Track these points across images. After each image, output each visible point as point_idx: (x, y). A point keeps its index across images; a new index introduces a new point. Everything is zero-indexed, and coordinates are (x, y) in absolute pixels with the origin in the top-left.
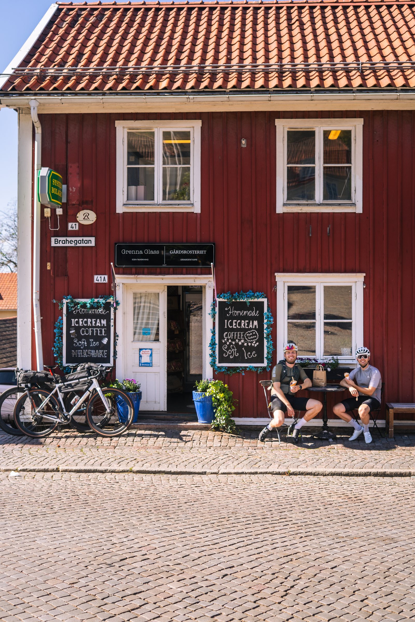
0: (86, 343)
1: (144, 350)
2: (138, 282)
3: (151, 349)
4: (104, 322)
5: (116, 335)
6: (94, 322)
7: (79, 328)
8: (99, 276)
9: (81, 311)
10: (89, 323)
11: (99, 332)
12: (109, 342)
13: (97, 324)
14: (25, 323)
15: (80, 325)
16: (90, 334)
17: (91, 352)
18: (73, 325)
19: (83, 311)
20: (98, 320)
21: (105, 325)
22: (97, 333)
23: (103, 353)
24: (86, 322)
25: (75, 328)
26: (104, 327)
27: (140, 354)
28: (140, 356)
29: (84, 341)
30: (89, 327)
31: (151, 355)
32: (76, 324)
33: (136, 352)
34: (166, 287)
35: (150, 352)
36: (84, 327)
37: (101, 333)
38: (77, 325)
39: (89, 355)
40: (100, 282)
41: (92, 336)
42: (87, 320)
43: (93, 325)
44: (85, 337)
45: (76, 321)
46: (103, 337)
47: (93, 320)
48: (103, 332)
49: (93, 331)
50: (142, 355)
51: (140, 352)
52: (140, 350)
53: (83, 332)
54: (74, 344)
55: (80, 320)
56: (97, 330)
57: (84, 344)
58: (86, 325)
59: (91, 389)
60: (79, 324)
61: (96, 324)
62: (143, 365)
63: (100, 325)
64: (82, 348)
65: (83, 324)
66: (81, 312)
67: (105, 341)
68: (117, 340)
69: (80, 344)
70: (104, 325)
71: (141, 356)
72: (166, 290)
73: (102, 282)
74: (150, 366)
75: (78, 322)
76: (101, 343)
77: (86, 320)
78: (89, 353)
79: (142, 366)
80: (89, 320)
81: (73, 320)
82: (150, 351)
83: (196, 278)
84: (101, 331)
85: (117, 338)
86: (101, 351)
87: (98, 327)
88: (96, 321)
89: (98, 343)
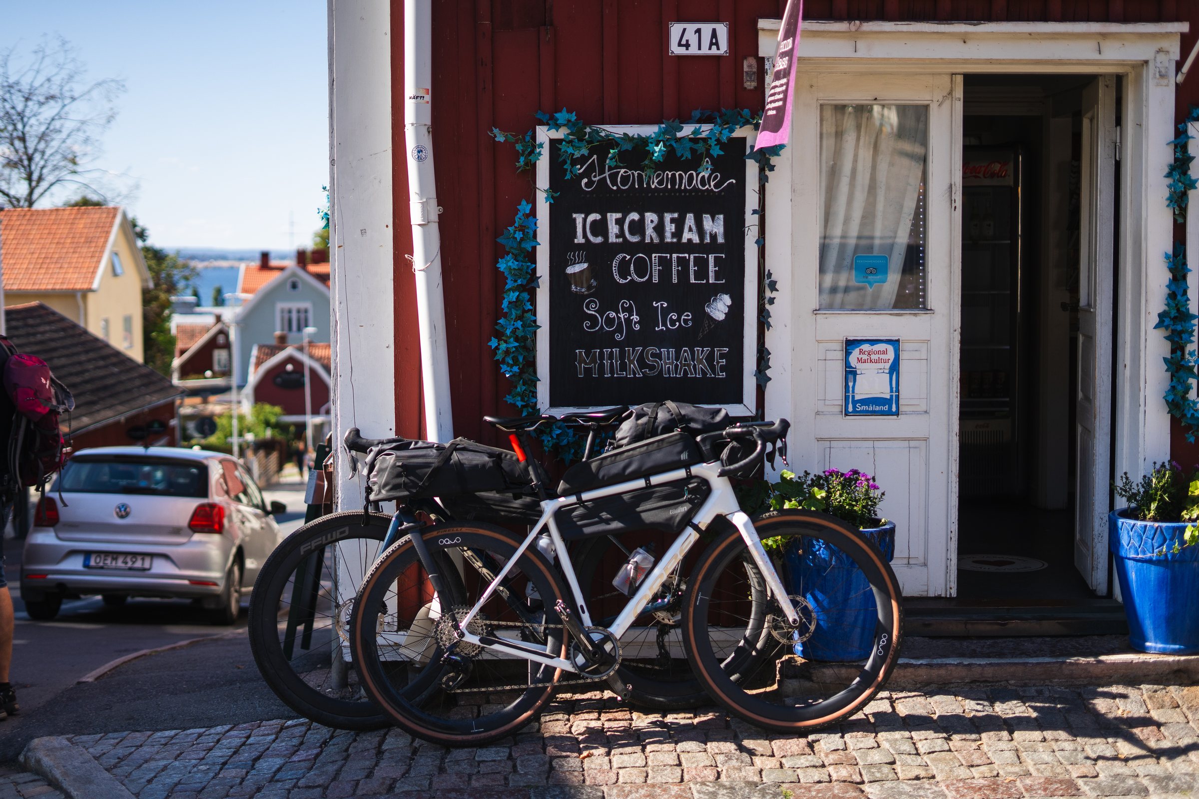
0: (635, 318)
1: (866, 347)
2: (859, 54)
3: (895, 343)
4: (715, 226)
5: (765, 281)
6: (670, 228)
7: (608, 250)
8: (691, 27)
9: (613, 177)
10: (650, 231)
11: (692, 268)
12: (736, 311)
13: (686, 236)
14: (363, 232)
15: (612, 239)
16: (655, 279)
17: (659, 356)
18: (579, 240)
19: (625, 180)
20: (690, 220)
21: (721, 240)
22: (684, 274)
23: (710, 358)
24: (638, 227)
25: (589, 251)
26: (713, 246)
27: (847, 365)
28: (850, 373)
29: (629, 310)
30: (650, 248)
31: (895, 368)
32: (595, 234)
33: (830, 355)
34: (960, 80)
35: (891, 355)
36: (626, 246)
37: (702, 272)
38: (599, 240)
39: (652, 368)
40: (693, 50)
41: (664, 289)
42: (642, 219)
43: (668, 239)
44: (632, 290)
45: (594, 222)
46: (710, 293)
47: (668, 217)
48: (712, 268)
49: (665, 264)
50: (860, 367)
51: (848, 354)
52: (850, 344)
53: (624, 273)
54: (587, 323)
55: (612, 217)
56: (683, 263)
57: (628, 321)
58: (634, 239)
59: (704, 518)
60: (605, 234)
61: (678, 233)
62: (860, 408)
63: (696, 239)
64: (618, 337)
65: (621, 234)
66: (614, 183)
67: (719, 308)
68: (772, 301)
69: (610, 321)
70: (714, 237)
71: (854, 373)
72: (959, 93)
73: (705, 51)
74: (889, 413)
75: (600, 228)
76: (702, 317)
77: (635, 216)
78: (650, 360)
79: (856, 413)
80: (651, 218)
81: (579, 218)
82: (890, 349)
83: (1104, 36)
84: (702, 264)
85: (768, 294)
86: (702, 352)
87: (690, 247)
88: (679, 224)
89: (687, 316)
